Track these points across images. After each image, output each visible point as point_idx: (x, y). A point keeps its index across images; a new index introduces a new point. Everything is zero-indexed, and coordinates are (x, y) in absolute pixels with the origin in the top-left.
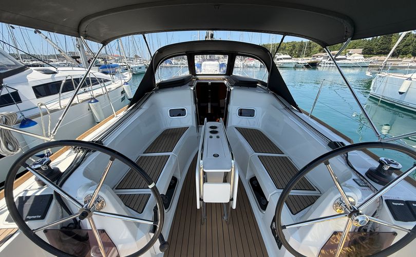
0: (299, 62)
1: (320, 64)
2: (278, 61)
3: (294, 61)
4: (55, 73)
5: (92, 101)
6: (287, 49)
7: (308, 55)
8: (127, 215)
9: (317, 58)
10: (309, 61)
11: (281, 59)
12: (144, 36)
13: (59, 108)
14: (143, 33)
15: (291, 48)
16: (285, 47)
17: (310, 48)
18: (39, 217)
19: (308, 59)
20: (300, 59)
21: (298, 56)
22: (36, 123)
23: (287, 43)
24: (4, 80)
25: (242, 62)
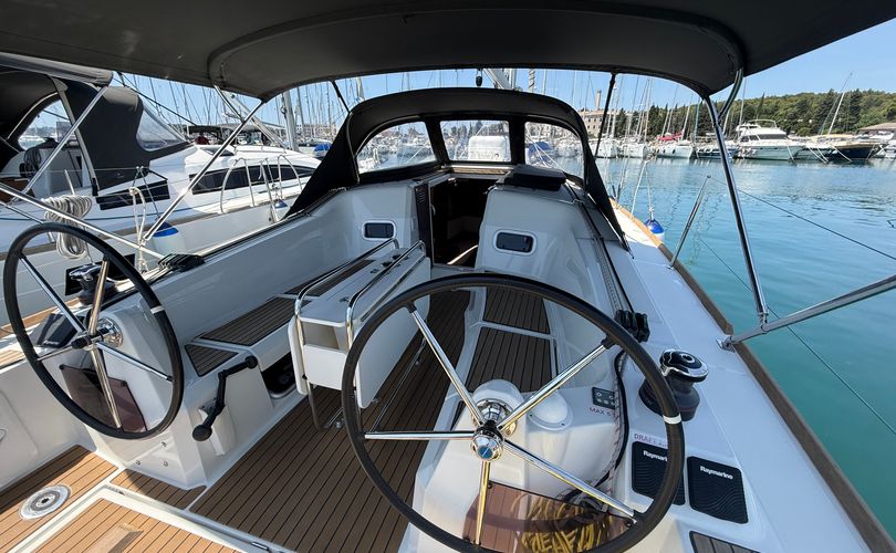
0: (809, 145)
1: (881, 153)
2: (745, 144)
3: (793, 142)
4: (231, 154)
5: (277, 205)
6: (781, 112)
7: (842, 128)
8: (138, 358)
9: (876, 137)
10: (843, 144)
11: (753, 138)
12: (334, 84)
13: (220, 212)
14: (332, 79)
15: (795, 109)
16: (776, 108)
17: (858, 108)
18: (57, 343)
19: (843, 139)
20: (814, 138)
21: (814, 132)
22: (175, 231)
23: (784, 97)
24: (152, 162)
25: (642, 145)
